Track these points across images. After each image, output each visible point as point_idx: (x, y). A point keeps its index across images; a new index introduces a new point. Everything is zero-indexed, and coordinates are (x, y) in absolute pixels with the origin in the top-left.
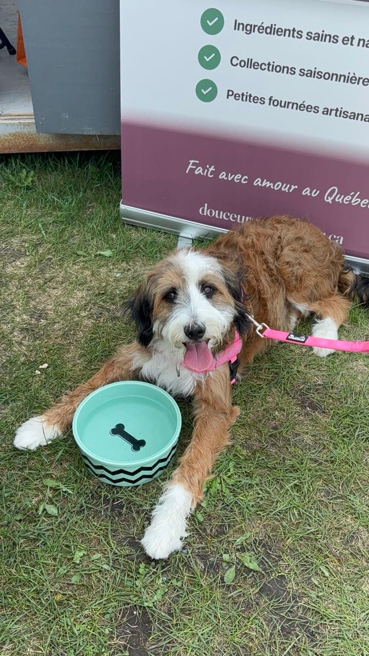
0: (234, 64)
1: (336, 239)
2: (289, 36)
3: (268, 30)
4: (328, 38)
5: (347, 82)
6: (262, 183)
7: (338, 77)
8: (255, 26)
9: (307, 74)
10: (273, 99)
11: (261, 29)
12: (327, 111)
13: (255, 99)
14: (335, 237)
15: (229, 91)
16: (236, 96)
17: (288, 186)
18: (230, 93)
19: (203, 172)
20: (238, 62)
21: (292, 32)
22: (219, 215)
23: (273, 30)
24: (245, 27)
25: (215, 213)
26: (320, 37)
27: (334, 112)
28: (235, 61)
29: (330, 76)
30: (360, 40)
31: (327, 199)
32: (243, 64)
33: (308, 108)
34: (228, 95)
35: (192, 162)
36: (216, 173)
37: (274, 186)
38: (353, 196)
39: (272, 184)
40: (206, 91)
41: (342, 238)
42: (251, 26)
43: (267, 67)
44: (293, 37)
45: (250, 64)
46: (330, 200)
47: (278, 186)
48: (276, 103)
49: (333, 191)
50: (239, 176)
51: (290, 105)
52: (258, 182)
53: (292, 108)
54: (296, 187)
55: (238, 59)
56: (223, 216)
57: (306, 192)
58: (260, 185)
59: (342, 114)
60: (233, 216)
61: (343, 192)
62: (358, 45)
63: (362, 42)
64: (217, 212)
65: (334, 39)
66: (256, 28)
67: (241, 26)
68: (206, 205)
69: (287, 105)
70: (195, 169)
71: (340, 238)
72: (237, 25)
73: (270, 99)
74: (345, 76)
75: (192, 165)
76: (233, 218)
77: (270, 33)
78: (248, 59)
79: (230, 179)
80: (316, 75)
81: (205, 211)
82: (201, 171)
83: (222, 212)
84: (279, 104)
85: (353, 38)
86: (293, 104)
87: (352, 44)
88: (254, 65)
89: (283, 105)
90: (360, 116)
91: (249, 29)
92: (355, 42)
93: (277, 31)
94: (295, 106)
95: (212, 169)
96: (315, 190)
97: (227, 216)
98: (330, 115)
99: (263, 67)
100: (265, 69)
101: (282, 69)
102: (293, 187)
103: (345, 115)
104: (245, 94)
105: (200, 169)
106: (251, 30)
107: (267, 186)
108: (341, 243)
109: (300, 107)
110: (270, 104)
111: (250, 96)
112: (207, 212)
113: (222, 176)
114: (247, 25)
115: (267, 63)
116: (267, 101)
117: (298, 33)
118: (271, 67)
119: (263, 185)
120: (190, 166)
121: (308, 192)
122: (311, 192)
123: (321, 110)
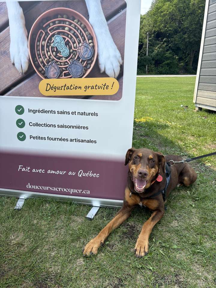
0: (31, 125)
1: (87, 192)
2: (50, 113)
3: (42, 112)
4: (66, 113)
5: (77, 128)
6: (51, 172)
7: (73, 127)
8: (36, 110)
9: (60, 127)
10: (49, 137)
11: (39, 111)
12: (72, 140)
13: (42, 138)
14: (86, 191)
15: (30, 136)
16: (34, 138)
17: (62, 172)
18: (31, 137)
19: (25, 170)
20: (32, 124)
21: (51, 112)
22: (35, 187)
23: (43, 111)
24: (33, 111)
25: (34, 187)
26: (62, 113)
27: (74, 140)
28: (31, 124)
29: (70, 127)
30: (78, 113)
31: (79, 175)
32: (34, 125)
33: (64, 140)
34: (30, 138)
35: (20, 166)
36: (31, 170)
37: (56, 173)
38: (89, 173)
39: (55, 172)
40: (21, 137)
41: (89, 191)
42: (35, 110)
43: (44, 125)
44: (52, 113)
45: (37, 125)
46: (80, 176)
47: (58, 172)
48: (50, 139)
49: (81, 172)
50: (40, 170)
51: (56, 139)
52: (49, 172)
53: (57, 140)
54: (66, 172)
55: (32, 123)
56: (37, 187)
57: (70, 173)
58: (50, 173)
59: (78, 141)
60: (41, 187)
61: (85, 172)
62: (78, 115)
63: (79, 113)
64: (34, 186)
65: (69, 113)
66: (37, 111)
67: (31, 111)
68: (29, 184)
69: (55, 139)
70: (22, 169)
71: (88, 191)
72: (29, 111)
73: (48, 138)
74: (75, 126)
75: (20, 167)
76: (42, 188)
77: (43, 113)
78: (36, 123)
79: (37, 172)
80: (64, 127)
81: (29, 186)
82: (24, 170)
83: (36, 186)
84: (52, 139)
85: (75, 112)
86: (57, 139)
87: (75, 114)
88: (39, 125)
89: (53, 139)
90: (85, 141)
91: (34, 112)
92: (77, 113)
93: (46, 112)
94: (58, 139)
95: (29, 168)
96: (73, 173)
97: (39, 188)
98: (73, 141)
99: (43, 125)
100: (43, 126)
101: (50, 126)
102: (64, 172)
103: (79, 141)
104: (37, 136)
105: (24, 169)
106: (35, 112)
107: (53, 173)
108: (89, 193)
109: (61, 140)
110: (48, 140)
111: (39, 137)
112: (30, 187)
113: (34, 171)
114: (34, 110)
115: (44, 124)
116: (47, 139)
117: (54, 112)
118: (46, 125)
119: (52, 172)
120: (19, 168)
121: (71, 174)
122: (72, 173)
123: (69, 140)
